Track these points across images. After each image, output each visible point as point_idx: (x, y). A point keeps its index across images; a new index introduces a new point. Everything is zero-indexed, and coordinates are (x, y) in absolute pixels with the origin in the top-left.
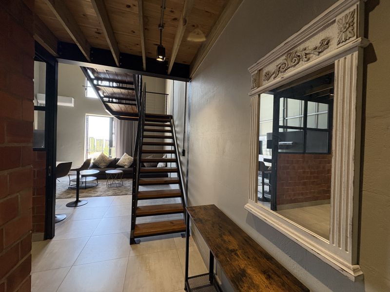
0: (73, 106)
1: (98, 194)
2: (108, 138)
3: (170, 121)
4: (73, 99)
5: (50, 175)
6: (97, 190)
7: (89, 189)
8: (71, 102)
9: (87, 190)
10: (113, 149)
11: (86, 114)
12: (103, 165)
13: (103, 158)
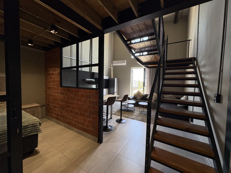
0: (126, 64)
1: (133, 117)
2: (143, 81)
3: (193, 63)
4: (126, 61)
5: (100, 105)
6: (133, 114)
7: (129, 112)
8: (125, 63)
9: (128, 112)
10: (145, 88)
11: (132, 68)
12: (139, 98)
13: (139, 93)
